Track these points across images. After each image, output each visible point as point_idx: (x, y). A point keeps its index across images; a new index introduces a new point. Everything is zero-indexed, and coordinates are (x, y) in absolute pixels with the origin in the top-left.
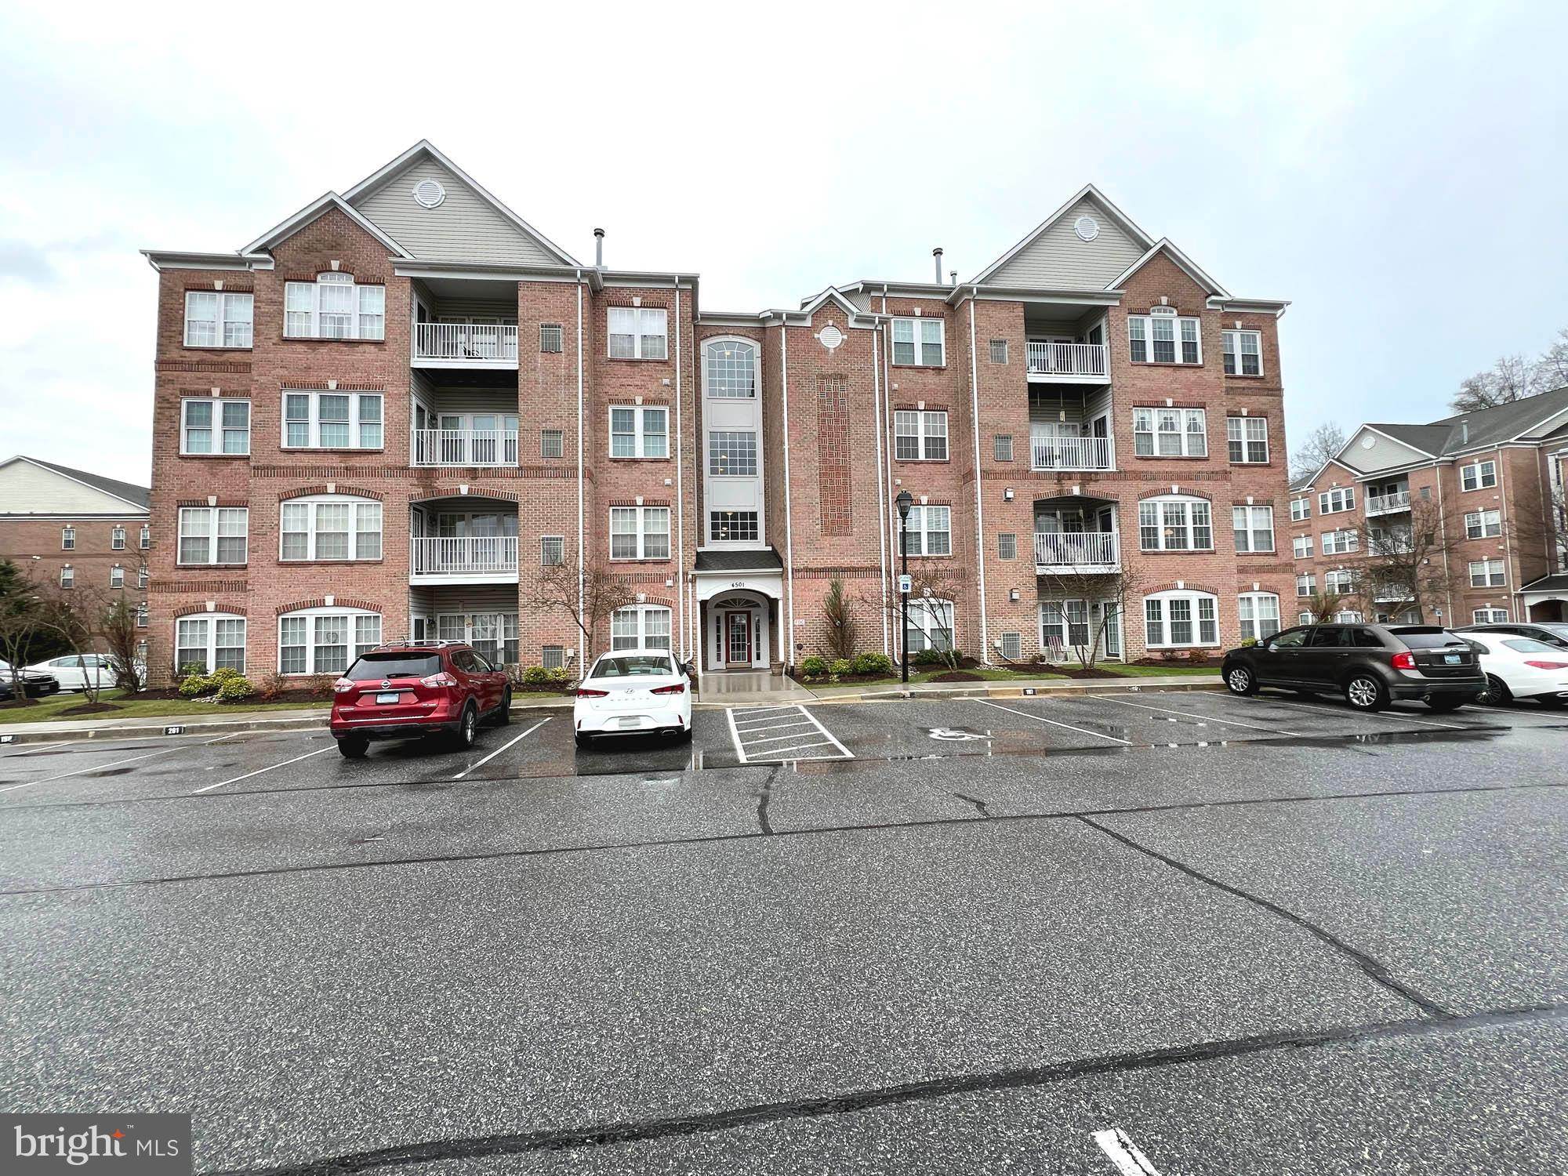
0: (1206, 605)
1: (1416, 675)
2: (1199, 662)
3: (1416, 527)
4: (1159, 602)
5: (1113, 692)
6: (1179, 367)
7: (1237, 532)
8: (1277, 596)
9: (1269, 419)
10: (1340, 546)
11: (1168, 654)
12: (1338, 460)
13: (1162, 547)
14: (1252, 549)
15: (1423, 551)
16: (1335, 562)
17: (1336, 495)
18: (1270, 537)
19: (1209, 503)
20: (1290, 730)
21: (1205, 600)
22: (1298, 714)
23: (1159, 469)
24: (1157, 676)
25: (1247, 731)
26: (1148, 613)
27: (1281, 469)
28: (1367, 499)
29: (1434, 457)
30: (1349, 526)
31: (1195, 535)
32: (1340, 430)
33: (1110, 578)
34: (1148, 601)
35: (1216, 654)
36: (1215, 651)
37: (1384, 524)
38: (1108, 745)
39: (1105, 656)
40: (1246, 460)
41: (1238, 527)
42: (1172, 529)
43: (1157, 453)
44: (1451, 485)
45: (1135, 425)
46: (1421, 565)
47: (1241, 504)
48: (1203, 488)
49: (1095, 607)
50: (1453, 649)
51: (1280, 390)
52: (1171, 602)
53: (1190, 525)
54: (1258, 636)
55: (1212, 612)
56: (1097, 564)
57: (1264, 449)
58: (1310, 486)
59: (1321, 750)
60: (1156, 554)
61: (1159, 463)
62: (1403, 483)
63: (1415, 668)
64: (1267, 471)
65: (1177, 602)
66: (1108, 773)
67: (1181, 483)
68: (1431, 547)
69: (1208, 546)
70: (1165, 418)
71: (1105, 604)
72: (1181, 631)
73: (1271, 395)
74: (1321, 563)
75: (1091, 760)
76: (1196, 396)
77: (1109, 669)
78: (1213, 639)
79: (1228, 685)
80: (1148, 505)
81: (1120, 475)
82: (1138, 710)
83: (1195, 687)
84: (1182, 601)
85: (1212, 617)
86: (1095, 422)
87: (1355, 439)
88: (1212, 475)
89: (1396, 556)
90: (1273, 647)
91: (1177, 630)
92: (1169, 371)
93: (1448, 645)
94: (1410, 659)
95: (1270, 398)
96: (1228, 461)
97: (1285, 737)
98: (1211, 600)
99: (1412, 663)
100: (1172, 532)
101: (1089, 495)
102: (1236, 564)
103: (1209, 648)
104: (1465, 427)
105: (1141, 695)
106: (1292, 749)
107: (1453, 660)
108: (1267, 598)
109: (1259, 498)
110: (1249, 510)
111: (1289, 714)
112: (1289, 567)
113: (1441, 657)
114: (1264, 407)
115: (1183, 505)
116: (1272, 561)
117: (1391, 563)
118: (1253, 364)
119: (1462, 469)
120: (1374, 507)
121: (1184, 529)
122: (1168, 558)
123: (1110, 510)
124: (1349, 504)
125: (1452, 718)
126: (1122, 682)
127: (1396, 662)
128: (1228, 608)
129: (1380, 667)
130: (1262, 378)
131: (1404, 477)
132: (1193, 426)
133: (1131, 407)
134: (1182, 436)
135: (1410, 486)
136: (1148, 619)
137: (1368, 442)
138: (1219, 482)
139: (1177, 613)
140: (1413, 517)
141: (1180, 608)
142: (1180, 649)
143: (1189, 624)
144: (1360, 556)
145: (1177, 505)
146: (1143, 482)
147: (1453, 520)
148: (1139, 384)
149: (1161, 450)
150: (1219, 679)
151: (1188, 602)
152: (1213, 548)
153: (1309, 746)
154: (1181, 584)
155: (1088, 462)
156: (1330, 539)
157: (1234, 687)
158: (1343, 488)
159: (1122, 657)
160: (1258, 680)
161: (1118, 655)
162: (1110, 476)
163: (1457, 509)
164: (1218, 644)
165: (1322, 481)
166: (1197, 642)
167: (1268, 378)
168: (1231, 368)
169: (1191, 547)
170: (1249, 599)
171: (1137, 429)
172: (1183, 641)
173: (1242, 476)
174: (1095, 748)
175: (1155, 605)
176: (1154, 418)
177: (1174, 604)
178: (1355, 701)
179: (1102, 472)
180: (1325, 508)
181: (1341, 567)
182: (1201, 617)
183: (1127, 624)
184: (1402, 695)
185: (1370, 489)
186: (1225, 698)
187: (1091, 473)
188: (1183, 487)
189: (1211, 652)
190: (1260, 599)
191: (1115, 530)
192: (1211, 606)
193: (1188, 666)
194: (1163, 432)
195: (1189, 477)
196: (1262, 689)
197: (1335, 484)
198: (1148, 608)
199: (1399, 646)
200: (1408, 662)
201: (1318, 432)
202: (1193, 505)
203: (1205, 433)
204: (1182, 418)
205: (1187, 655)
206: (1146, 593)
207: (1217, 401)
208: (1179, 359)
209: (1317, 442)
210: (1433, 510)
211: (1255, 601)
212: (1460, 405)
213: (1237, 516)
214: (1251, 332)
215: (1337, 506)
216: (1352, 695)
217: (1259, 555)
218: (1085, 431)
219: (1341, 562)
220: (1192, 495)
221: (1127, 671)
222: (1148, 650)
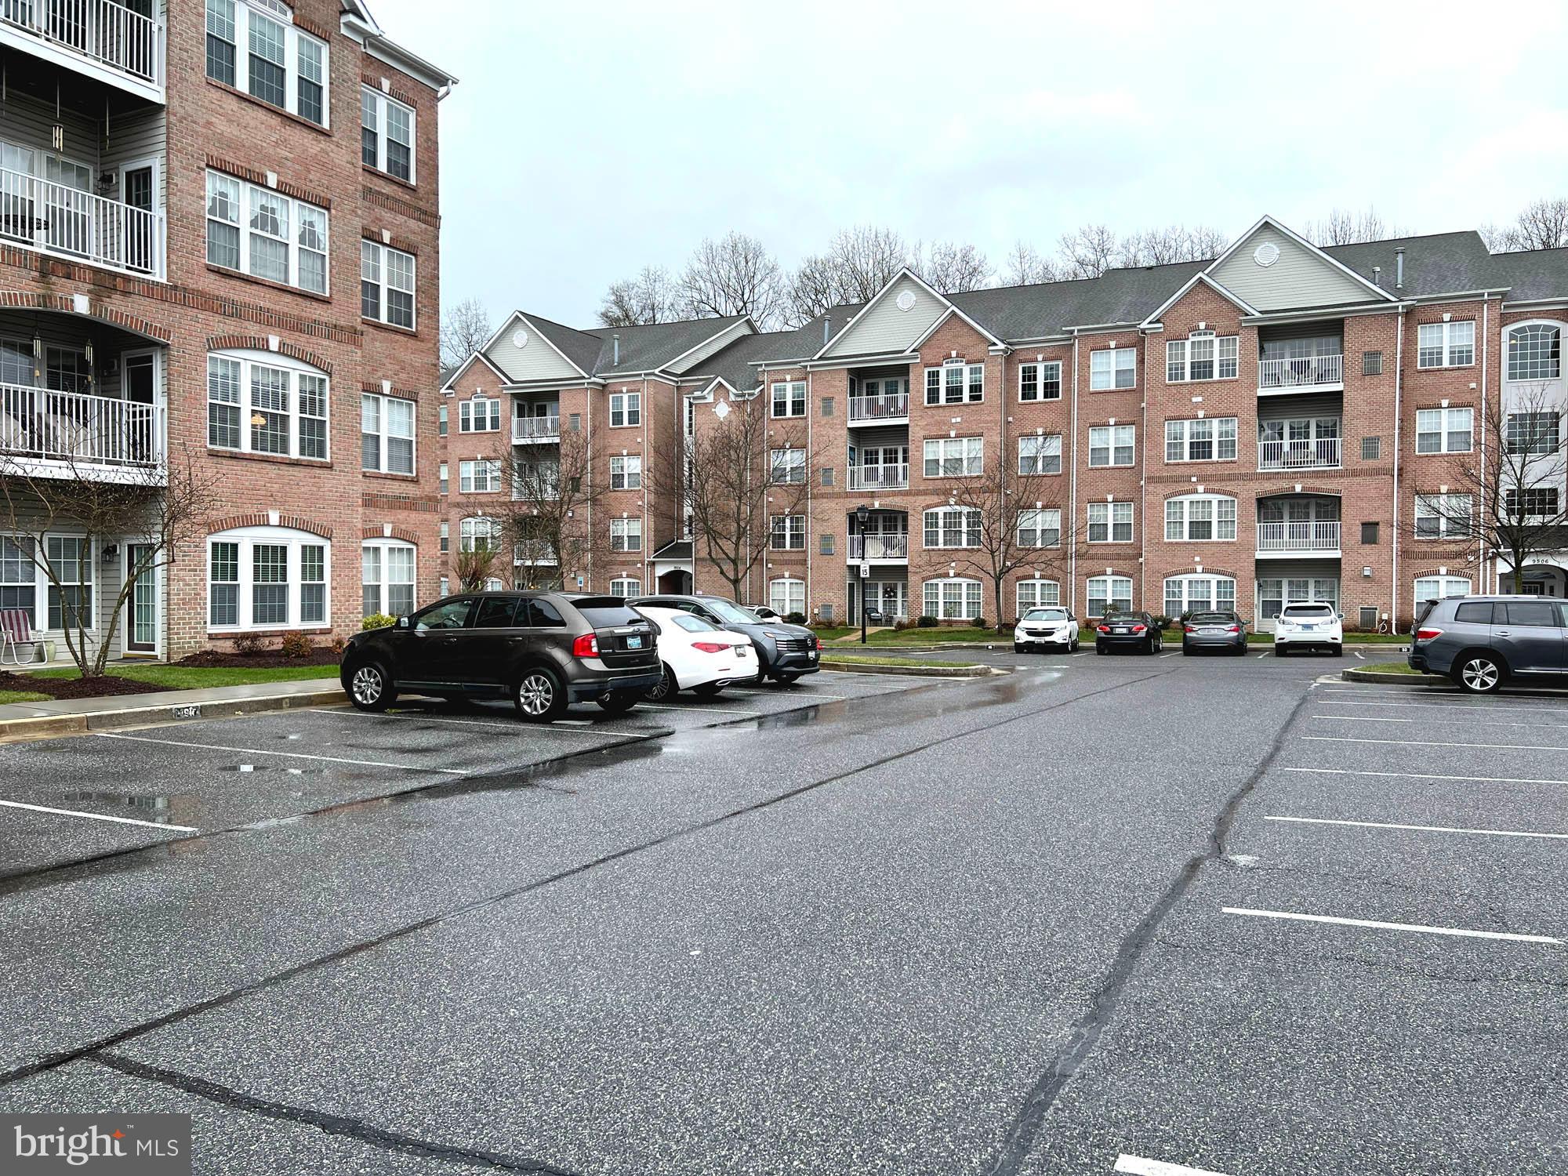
0: (312, 554)
1: (596, 665)
2: (298, 656)
3: (565, 465)
4: (235, 546)
5: (144, 722)
6: (289, 118)
7: (366, 436)
8: (414, 547)
9: (420, 260)
10: (480, 482)
11: (247, 643)
12: (485, 355)
13: (246, 446)
14: (384, 469)
15: (570, 498)
16: (474, 505)
17: (480, 407)
18: (411, 453)
19: (327, 379)
20: (455, 765)
21: (312, 548)
22: (457, 737)
23: (247, 299)
24: (227, 685)
25: (393, 775)
26: (214, 566)
27: (430, 345)
28: (515, 419)
29: (587, 376)
30: (493, 455)
31: (302, 432)
32: (485, 314)
33: (145, 495)
34: (215, 545)
35: (325, 642)
36: (323, 637)
37: (532, 456)
38: (147, 842)
39: (124, 649)
40: (384, 319)
41: (368, 428)
42: (264, 414)
43: (245, 269)
44: (600, 418)
45: (208, 204)
46: (566, 518)
47: (373, 390)
48: (319, 352)
49: (110, 552)
50: (636, 628)
51: (436, 217)
52: (256, 548)
53: (294, 413)
54: (385, 611)
55: (321, 568)
56: (118, 464)
57: (410, 307)
58: (450, 387)
59: (505, 794)
60: (234, 457)
61: (248, 288)
62: (554, 405)
63: (599, 655)
64: (411, 342)
65: (266, 548)
66: (156, 910)
67: (286, 333)
68: (577, 494)
69: (322, 454)
70: (263, 207)
71: (131, 547)
72: (270, 603)
73: (425, 222)
74: (458, 505)
75: (112, 886)
76: (315, 181)
77: (136, 676)
78: (320, 617)
79: (350, 694)
80: (225, 362)
81: (174, 294)
82: (199, 755)
83: (296, 702)
84: (274, 548)
85: (321, 578)
86: (129, 174)
87: (505, 330)
88: (334, 331)
89: (542, 503)
90: (421, 628)
91: (263, 600)
92: (275, 121)
93: (632, 622)
94: (594, 643)
95: (424, 226)
96: (359, 312)
97: (449, 779)
98: (321, 549)
99: (595, 649)
100: (262, 421)
101: (107, 319)
102: (361, 491)
103: (313, 632)
104: (616, 342)
105: (202, 724)
106: (468, 800)
107: (634, 643)
108: (401, 550)
109: (399, 386)
110: (384, 401)
111: (443, 737)
112: (431, 503)
113: (622, 639)
114: (412, 237)
115: (286, 374)
116: (411, 490)
117: (535, 512)
118: (402, 161)
119: (611, 396)
120: (521, 434)
121: (285, 418)
122: (255, 467)
123: (150, 359)
124: (495, 421)
125: (630, 723)
126: (158, 702)
127: (576, 647)
128: (346, 565)
129: (559, 655)
130: (413, 190)
131: (554, 396)
132: (308, 236)
133: (203, 165)
134: (290, 247)
135: (562, 411)
136: (214, 578)
137: (520, 337)
138: (344, 347)
139: (265, 568)
140: (562, 451)
141: (270, 558)
142: (265, 635)
143: (283, 589)
144: (502, 499)
145: (276, 372)
146: (218, 318)
147: (599, 463)
148: (221, 126)
149: (253, 265)
150: (332, 685)
151: (284, 549)
152: (328, 460)
153: (488, 789)
154: (274, 518)
155: (108, 249)
156: (469, 470)
157: (359, 697)
158: (489, 398)
159: (159, 651)
160: (396, 684)
161: (152, 648)
162: (152, 290)
163: (605, 448)
164: (326, 624)
165: (464, 383)
166: (294, 621)
167: (421, 191)
168: (371, 156)
169: (294, 453)
170: (377, 550)
171: (212, 211)
172: (272, 620)
173: (377, 344)
174: (118, 854)
175: (227, 553)
176: (245, 202)
177: (261, 552)
178: (527, 709)
179: (139, 280)
180: (466, 422)
181: (480, 513)
182: (304, 578)
183: (174, 586)
184: (582, 696)
185: (518, 404)
186: (346, 719)
187: (115, 275)
188: (288, 341)
189: (317, 638)
190: (391, 550)
191: (159, 402)
192: (321, 559)
193: (280, 664)
194: (258, 232)
195: (297, 326)
196: (401, 697)
197: (479, 390)
198: (214, 557)
199: (581, 624)
200: (591, 647)
201: (459, 310)
202: (302, 377)
203: (327, 254)
204: (293, 217)
205: (278, 644)
206: (213, 527)
207: (348, 206)
208: (292, 106)
209: (457, 325)
210: (583, 446)
211: (384, 553)
212: (605, 315)
213: (367, 408)
214: (403, 107)
215: (480, 423)
216: (523, 700)
217: (394, 478)
218: (105, 186)
219: (481, 505)
220: (301, 360)
221: (171, 678)
222: (211, 637)
